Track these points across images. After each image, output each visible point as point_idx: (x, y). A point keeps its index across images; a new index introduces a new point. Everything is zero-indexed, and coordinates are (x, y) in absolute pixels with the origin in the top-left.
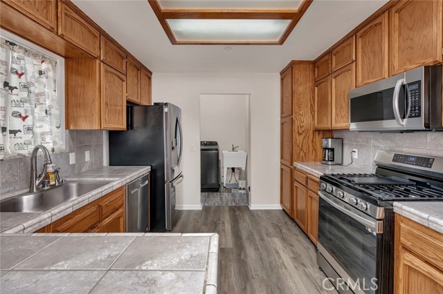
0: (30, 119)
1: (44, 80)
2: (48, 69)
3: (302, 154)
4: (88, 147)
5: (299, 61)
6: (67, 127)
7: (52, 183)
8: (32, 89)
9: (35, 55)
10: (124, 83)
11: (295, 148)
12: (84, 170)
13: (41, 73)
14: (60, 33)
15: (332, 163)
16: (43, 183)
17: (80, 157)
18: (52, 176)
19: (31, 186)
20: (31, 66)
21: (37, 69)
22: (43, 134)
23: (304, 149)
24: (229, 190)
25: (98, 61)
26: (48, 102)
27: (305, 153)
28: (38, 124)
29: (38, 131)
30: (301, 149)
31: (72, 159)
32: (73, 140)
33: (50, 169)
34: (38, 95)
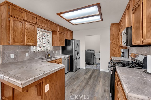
0: (46, 44)
1: (48, 37)
2: (49, 35)
3: (114, 54)
4: (57, 50)
5: (113, 24)
6: (52, 46)
7: (49, 56)
8: (46, 39)
9: (47, 32)
10: (64, 35)
11: (112, 52)
12: (56, 55)
13: (48, 35)
14: (50, 28)
15: (124, 57)
16: (48, 56)
17: (55, 52)
18: (49, 55)
19: (46, 57)
20: (46, 34)
21: (47, 35)
22: (48, 47)
23: (115, 52)
24: (96, 65)
25: (57, 32)
26: (49, 41)
27: (116, 54)
28: (47, 45)
29: (47, 46)
30: (114, 52)
31: (53, 52)
32: (54, 48)
33: (49, 54)
34: (47, 40)
